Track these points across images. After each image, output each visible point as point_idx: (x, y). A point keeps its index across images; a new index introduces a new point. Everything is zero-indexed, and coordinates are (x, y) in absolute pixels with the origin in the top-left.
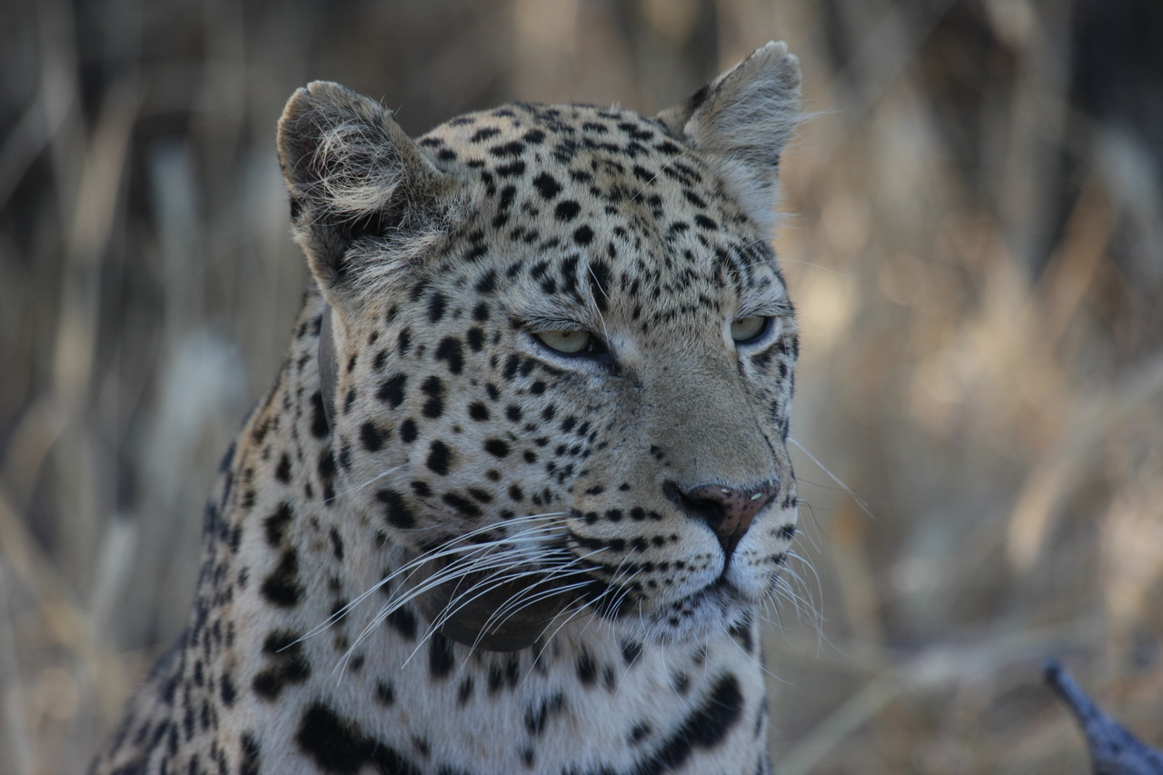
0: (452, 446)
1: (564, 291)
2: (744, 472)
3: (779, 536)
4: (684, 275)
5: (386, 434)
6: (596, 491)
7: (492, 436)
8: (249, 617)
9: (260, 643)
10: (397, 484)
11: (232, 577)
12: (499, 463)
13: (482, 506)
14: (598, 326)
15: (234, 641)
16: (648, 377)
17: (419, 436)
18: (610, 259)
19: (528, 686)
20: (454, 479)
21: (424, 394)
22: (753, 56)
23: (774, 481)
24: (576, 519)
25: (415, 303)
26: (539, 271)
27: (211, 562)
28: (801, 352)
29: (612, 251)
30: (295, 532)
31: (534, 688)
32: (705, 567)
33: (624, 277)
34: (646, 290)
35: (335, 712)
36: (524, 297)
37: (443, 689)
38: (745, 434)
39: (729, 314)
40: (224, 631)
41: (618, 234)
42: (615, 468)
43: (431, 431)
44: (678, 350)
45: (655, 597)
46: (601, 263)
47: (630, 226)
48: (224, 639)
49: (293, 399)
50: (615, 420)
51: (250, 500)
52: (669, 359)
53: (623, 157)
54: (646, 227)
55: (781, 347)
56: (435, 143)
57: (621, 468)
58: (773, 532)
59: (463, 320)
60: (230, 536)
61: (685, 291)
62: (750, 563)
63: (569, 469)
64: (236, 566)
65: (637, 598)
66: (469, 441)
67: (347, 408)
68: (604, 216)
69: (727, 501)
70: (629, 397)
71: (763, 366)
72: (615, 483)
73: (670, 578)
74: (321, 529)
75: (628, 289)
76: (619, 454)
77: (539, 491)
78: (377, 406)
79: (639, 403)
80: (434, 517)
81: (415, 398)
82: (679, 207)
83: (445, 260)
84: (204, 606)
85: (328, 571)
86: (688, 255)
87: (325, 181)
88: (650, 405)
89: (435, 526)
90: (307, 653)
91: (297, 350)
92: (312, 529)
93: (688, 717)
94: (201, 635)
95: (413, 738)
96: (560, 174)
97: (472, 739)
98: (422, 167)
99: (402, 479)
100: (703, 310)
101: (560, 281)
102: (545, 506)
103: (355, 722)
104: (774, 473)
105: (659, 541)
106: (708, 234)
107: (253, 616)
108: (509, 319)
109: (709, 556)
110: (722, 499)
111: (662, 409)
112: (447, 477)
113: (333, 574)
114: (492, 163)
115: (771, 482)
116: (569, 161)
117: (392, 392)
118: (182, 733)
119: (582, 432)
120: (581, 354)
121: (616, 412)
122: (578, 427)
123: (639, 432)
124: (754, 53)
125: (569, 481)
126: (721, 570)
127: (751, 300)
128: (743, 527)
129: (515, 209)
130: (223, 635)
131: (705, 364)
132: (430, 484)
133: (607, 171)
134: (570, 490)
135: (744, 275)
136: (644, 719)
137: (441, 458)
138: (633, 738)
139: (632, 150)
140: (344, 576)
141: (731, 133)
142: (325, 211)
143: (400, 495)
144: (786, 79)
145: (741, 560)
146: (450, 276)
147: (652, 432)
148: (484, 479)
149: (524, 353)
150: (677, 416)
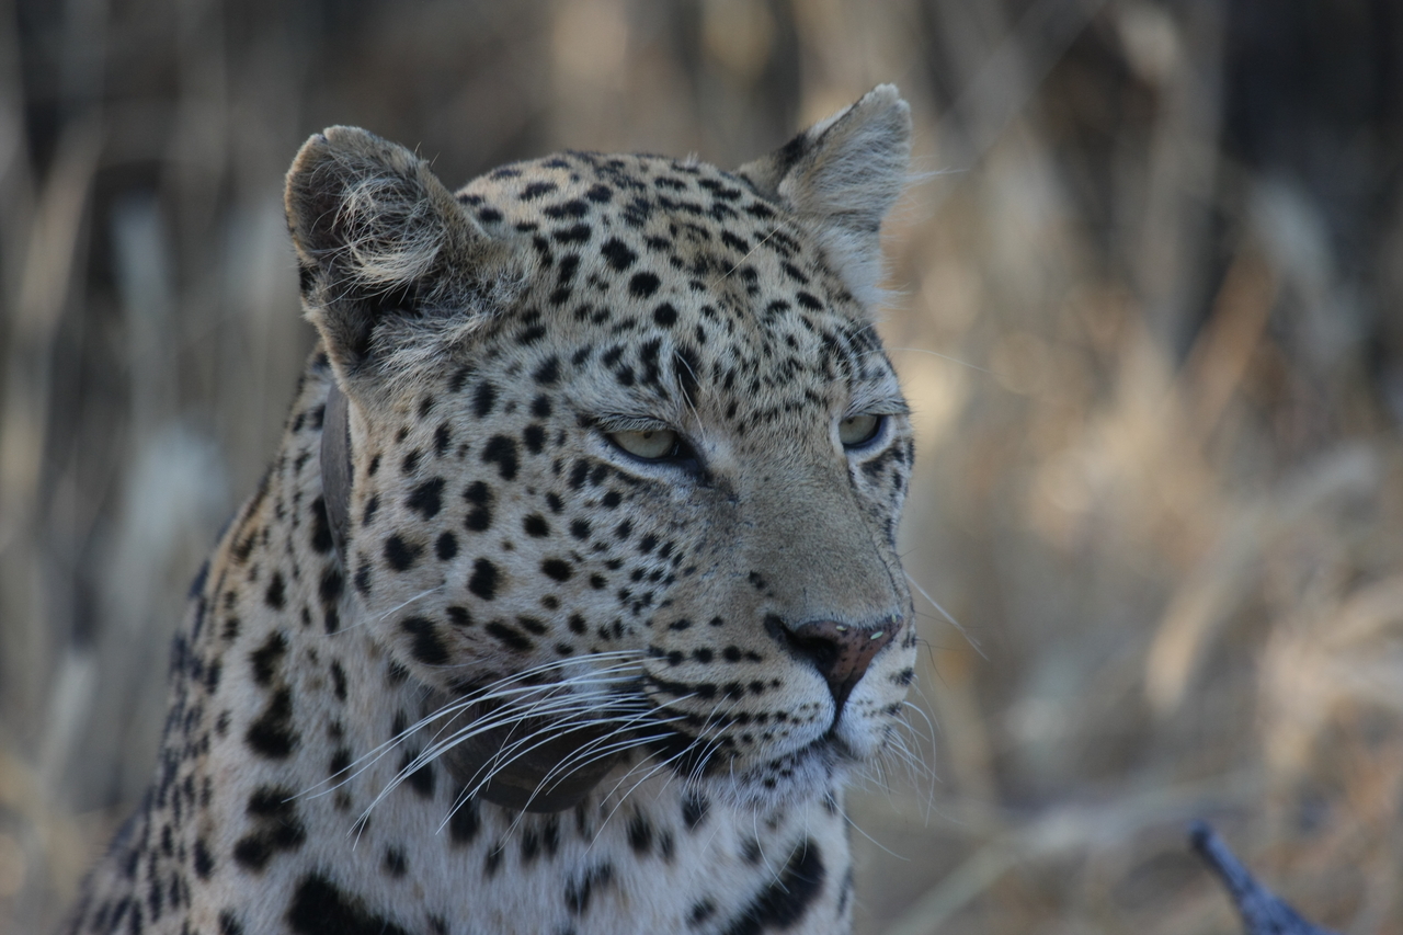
0: (500, 565)
1: (645, 382)
2: (863, 605)
3: (897, 682)
4: (787, 367)
5: (418, 550)
6: (681, 625)
7: (552, 556)
8: (230, 771)
9: (244, 802)
10: (429, 611)
11: (209, 722)
12: (559, 588)
13: (534, 639)
14: (685, 427)
15: (211, 801)
16: (745, 488)
17: (460, 552)
18: (699, 344)
19: (570, 855)
20: (502, 604)
21: (467, 502)
22: (862, 103)
23: (897, 616)
24: (656, 659)
25: (455, 395)
26: (612, 357)
27: (181, 705)
28: (917, 459)
29: (701, 336)
30: (290, 669)
31: (577, 857)
32: (811, 719)
33: (717, 367)
34: (742, 382)
35: (335, 885)
36: (595, 388)
37: (465, 859)
38: (863, 559)
39: (838, 412)
40: (198, 788)
41: (707, 314)
42: (705, 598)
43: (475, 547)
44: (780, 456)
45: (749, 754)
46: (688, 350)
47: (720, 304)
48: (198, 798)
49: (288, 506)
50: (705, 540)
51: (232, 630)
52: (771, 467)
53: (708, 220)
54: (740, 306)
55: (895, 453)
56: (475, 200)
57: (713, 598)
58: (892, 677)
59: (518, 416)
60: (206, 674)
61: (789, 385)
62: (865, 715)
63: (648, 598)
64: (213, 709)
65: (727, 755)
66: (522, 562)
67: (367, 519)
68: (689, 293)
69: (842, 641)
70: (723, 512)
71: (875, 476)
72: (705, 617)
73: (770, 732)
74: (320, 663)
75: (722, 381)
76: (711, 581)
77: (608, 623)
78: (407, 516)
79: (735, 520)
80: (472, 650)
81: (454, 508)
82: (778, 282)
83: (492, 344)
84: (172, 758)
85: (327, 714)
86: (791, 341)
87: (352, 246)
88: (747, 523)
89: (472, 661)
90: (301, 815)
91: (292, 445)
92: (309, 663)
93: (760, 893)
94: (170, 794)
95: (428, 916)
96: (633, 239)
97: (500, 917)
98: (467, 228)
99: (434, 604)
100: (811, 408)
101: (639, 370)
102: (614, 641)
103: (359, 897)
104: (897, 607)
105: (757, 687)
106: (813, 316)
107: (235, 770)
108: (577, 415)
109: (816, 706)
110: (837, 638)
111: (762, 528)
112: (493, 603)
113: (333, 718)
114: (547, 227)
115: (894, 617)
116: (642, 224)
117: (426, 499)
118: (147, 913)
119: (665, 553)
120: (664, 460)
121: (706, 530)
122: (659, 547)
123: (735, 556)
124: (862, 98)
125: (646, 613)
126: (830, 722)
127: (863, 396)
128: (859, 671)
129: (579, 282)
130: (198, 794)
131: (814, 473)
132: (470, 610)
133: (690, 237)
134: (649, 624)
135: (854, 365)
136: (707, 896)
137: (486, 579)
138: (694, 919)
139: (718, 212)
140: (348, 719)
141: (835, 195)
142: (355, 282)
143: (432, 623)
144: (896, 130)
145: (854, 710)
146: (500, 363)
147: (751, 555)
148: (539, 606)
149: (595, 458)
150: (781, 537)
